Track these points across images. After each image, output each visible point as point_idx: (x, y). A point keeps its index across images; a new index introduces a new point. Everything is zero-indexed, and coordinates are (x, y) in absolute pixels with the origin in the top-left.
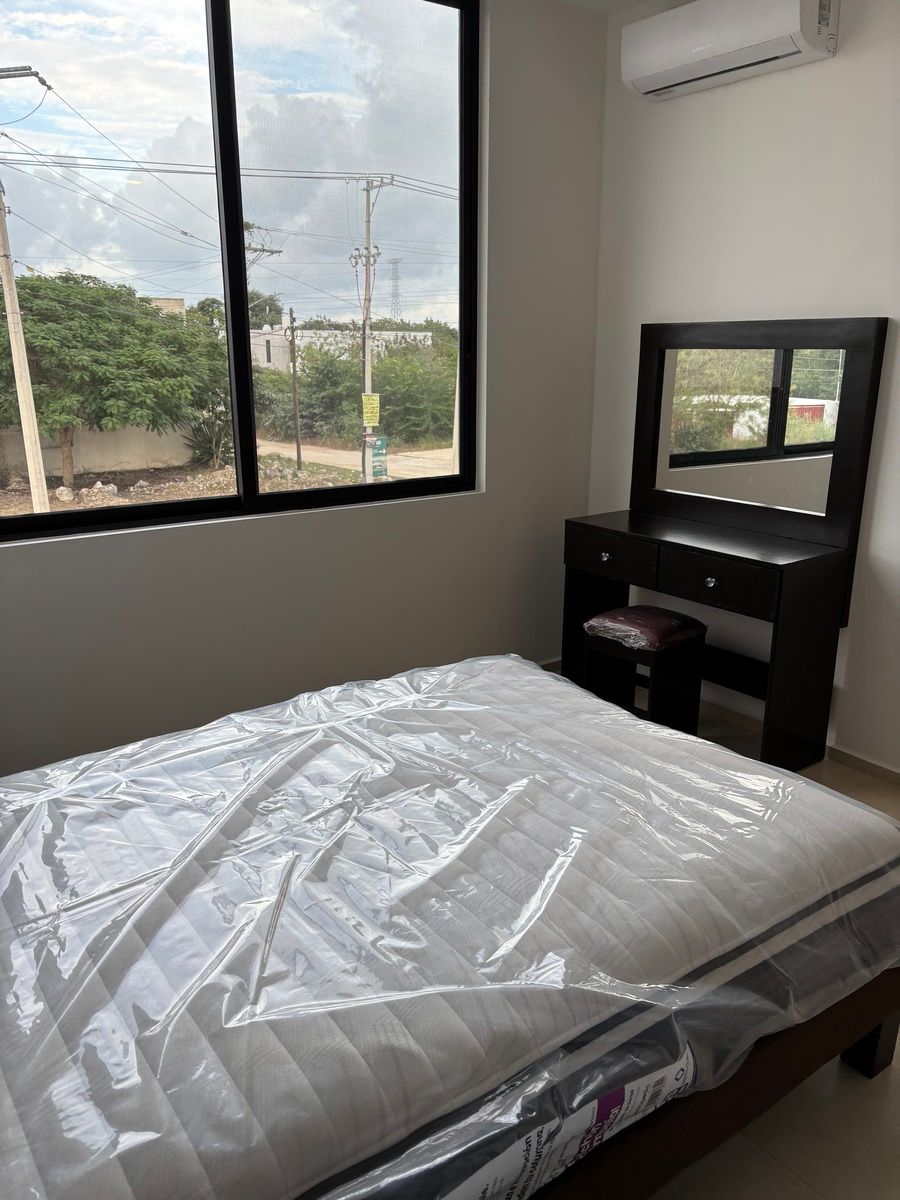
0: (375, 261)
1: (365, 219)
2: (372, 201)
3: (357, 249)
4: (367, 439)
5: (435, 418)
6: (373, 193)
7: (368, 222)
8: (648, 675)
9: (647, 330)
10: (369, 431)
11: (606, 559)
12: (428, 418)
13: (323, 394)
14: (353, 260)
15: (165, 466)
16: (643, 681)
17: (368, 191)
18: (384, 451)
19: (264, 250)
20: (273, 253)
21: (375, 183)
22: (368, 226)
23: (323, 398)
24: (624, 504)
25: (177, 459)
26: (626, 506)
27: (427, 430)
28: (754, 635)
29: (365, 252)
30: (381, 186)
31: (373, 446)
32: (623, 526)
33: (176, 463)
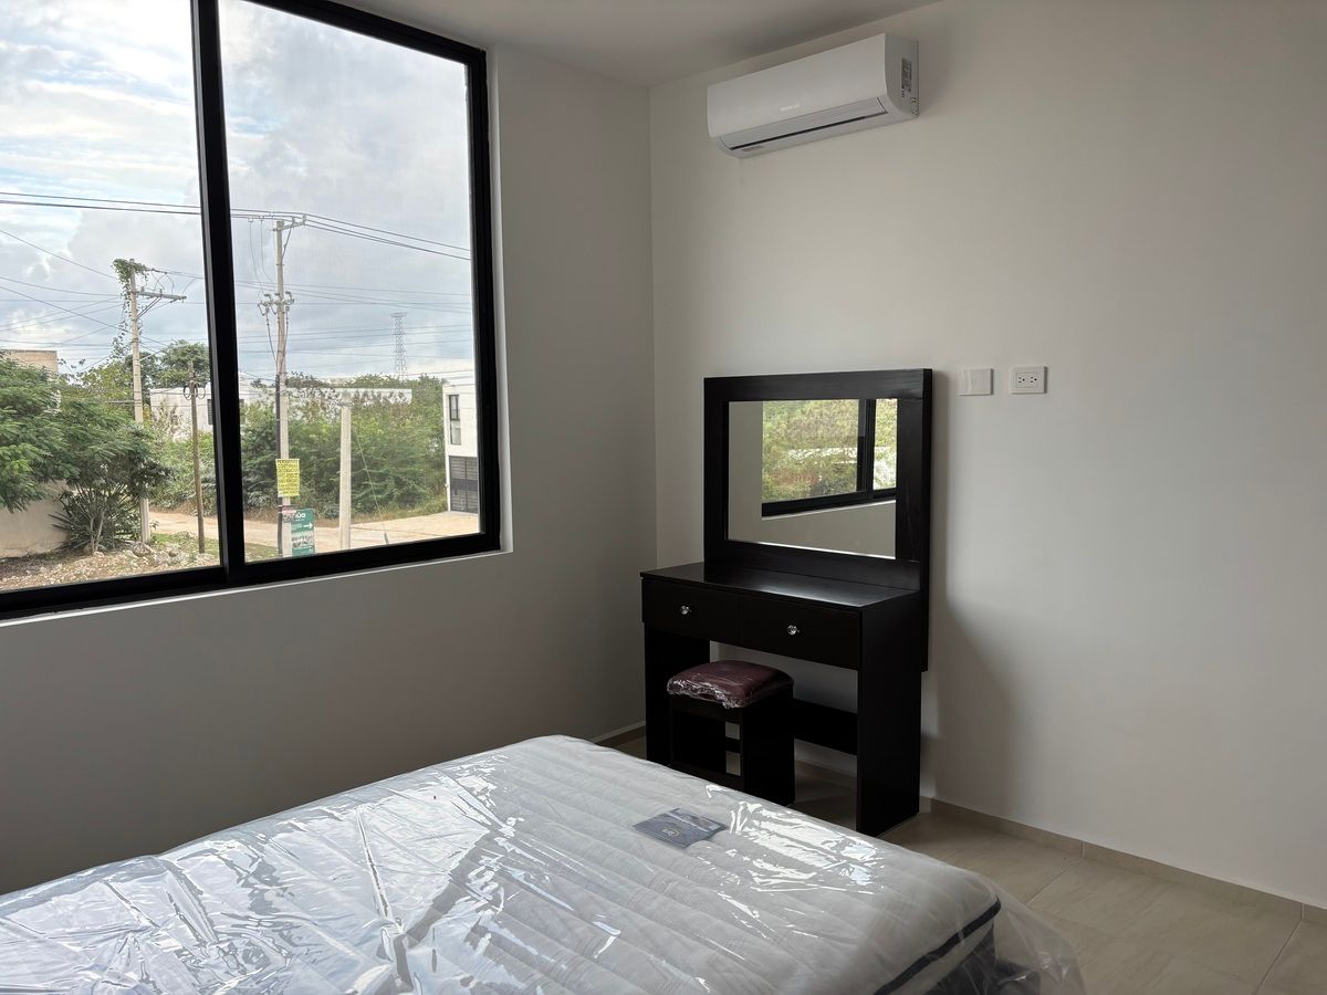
0: (288, 309)
1: (276, 261)
2: (284, 244)
3: (267, 295)
4: (284, 512)
5: (399, 483)
6: (285, 233)
7: (280, 265)
8: (738, 738)
9: (709, 383)
10: (287, 502)
11: (685, 612)
12: (391, 483)
13: (260, 459)
14: (263, 308)
15: (25, 553)
16: (733, 745)
17: (279, 232)
18: (310, 525)
19: (161, 296)
20: (175, 298)
21: (286, 223)
22: (280, 270)
23: (261, 463)
24: (697, 555)
25: (42, 546)
26: (701, 559)
27: (390, 497)
28: (839, 684)
29: (276, 298)
30: (292, 226)
31: (293, 521)
32: (699, 578)
33: (40, 551)
